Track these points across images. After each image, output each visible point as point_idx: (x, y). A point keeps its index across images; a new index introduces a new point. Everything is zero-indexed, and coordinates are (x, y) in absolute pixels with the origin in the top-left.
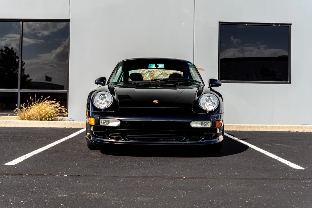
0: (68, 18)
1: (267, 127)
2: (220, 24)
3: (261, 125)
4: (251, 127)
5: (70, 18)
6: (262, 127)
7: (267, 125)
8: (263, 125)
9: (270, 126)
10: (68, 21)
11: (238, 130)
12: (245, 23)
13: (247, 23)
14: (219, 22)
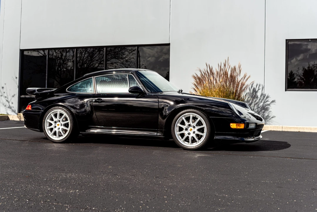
0: (169, 43)
1: (311, 129)
2: (287, 41)
3: (306, 127)
4: (297, 128)
5: (170, 42)
6: (307, 128)
7: (311, 127)
8: (307, 127)
9: (313, 128)
10: (169, 44)
11: (286, 130)
12: (309, 39)
13: (311, 39)
14: (286, 40)
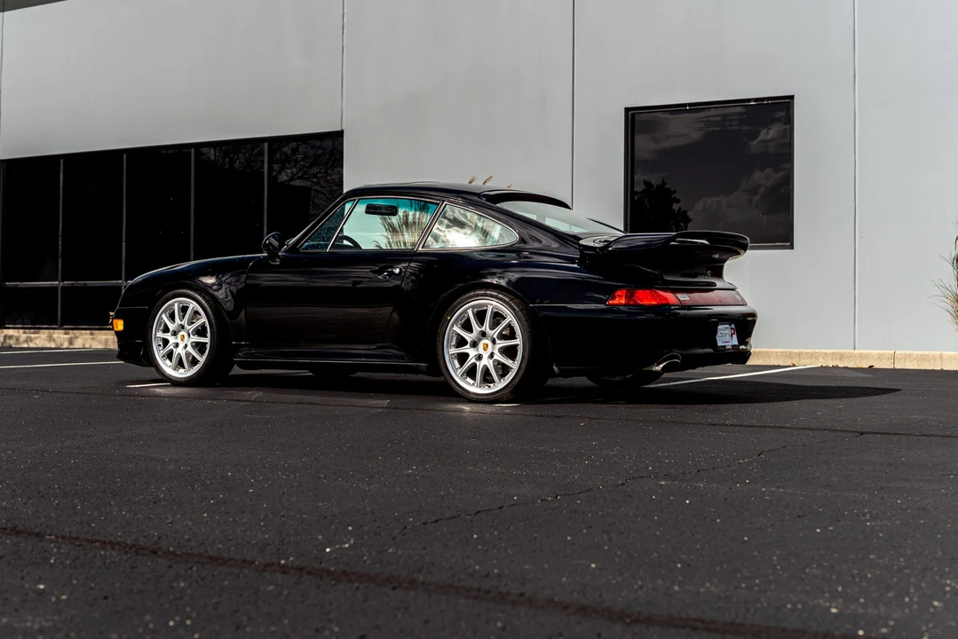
0: (340, 129)
2: (630, 113)
5: (344, 128)
10: (340, 134)
13: (690, 105)
14: (627, 110)
